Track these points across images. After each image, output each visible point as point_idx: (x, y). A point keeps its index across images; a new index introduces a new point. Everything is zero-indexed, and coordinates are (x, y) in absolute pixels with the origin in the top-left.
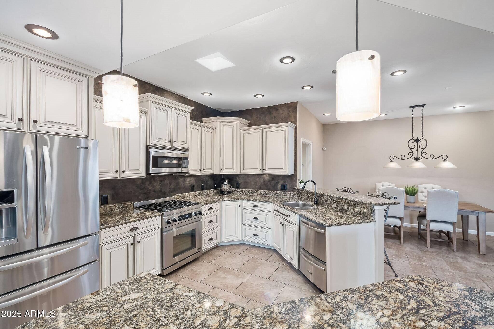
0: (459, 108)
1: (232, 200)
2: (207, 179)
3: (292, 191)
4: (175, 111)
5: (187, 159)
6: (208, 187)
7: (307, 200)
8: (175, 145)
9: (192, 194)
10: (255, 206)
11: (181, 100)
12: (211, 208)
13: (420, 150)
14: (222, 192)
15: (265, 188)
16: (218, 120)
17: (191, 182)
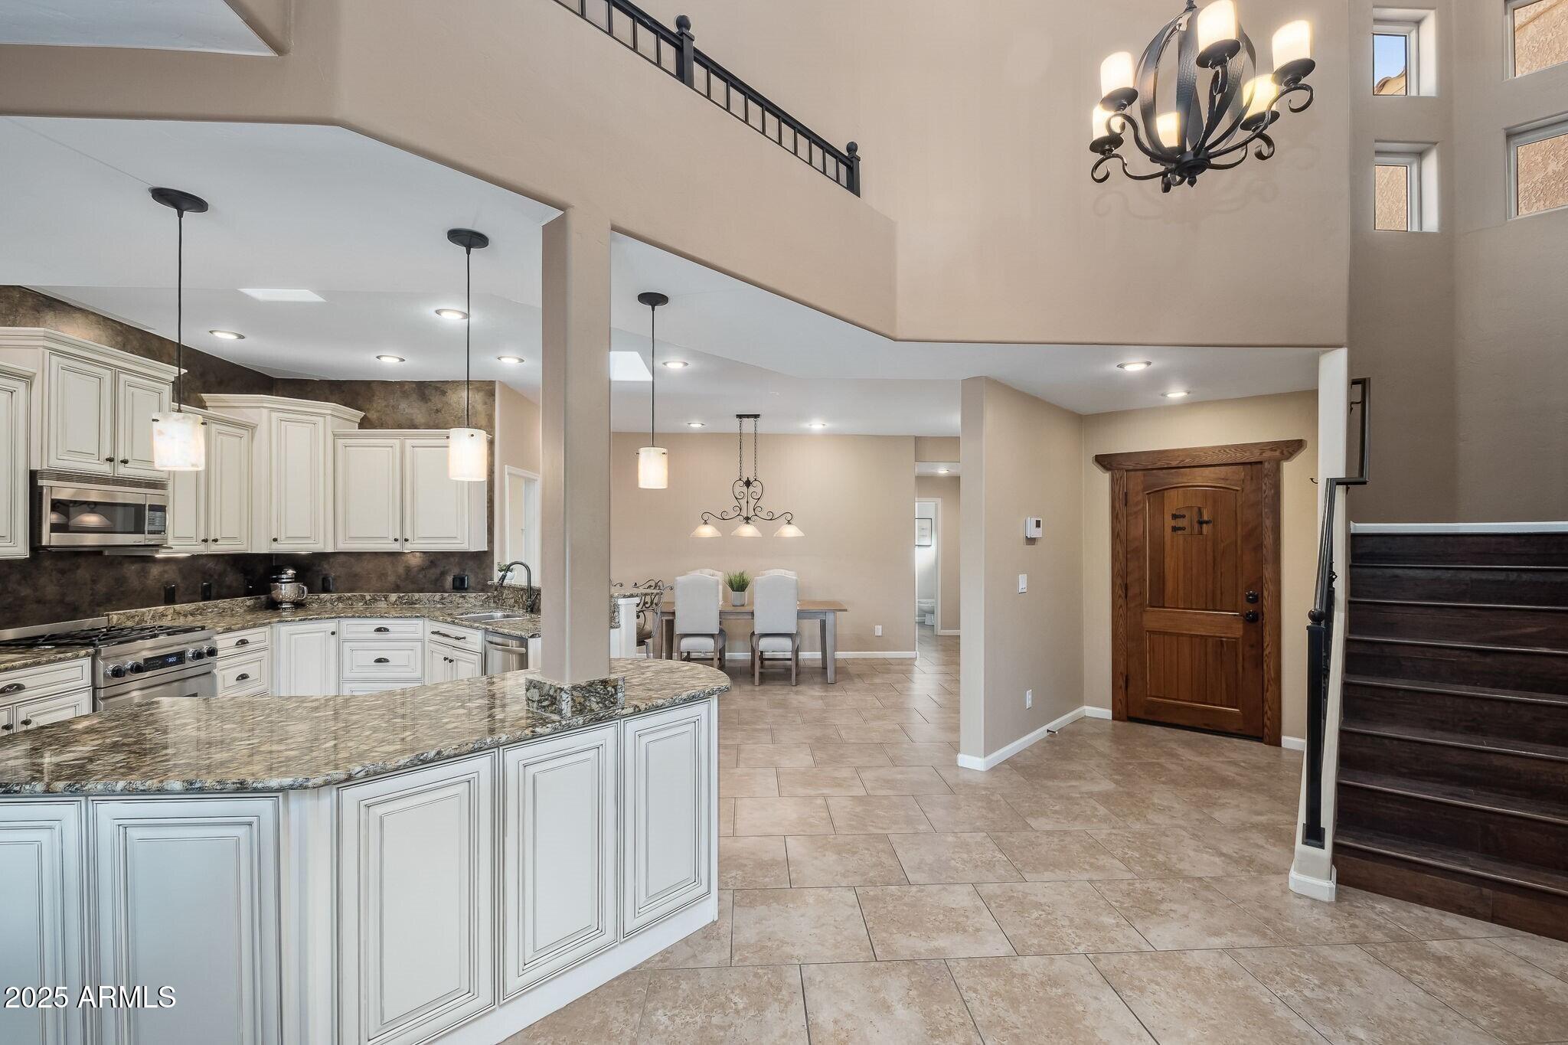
0: (817, 426)
1: (311, 619)
2: (220, 568)
3: (482, 590)
4: (123, 377)
5: (162, 509)
6: (224, 591)
7: (515, 606)
8: (123, 471)
9: (172, 611)
10: (379, 630)
11: (131, 337)
12: (243, 642)
13: (752, 502)
14: (274, 605)
15: (411, 587)
16: (265, 405)
17: (166, 576)
